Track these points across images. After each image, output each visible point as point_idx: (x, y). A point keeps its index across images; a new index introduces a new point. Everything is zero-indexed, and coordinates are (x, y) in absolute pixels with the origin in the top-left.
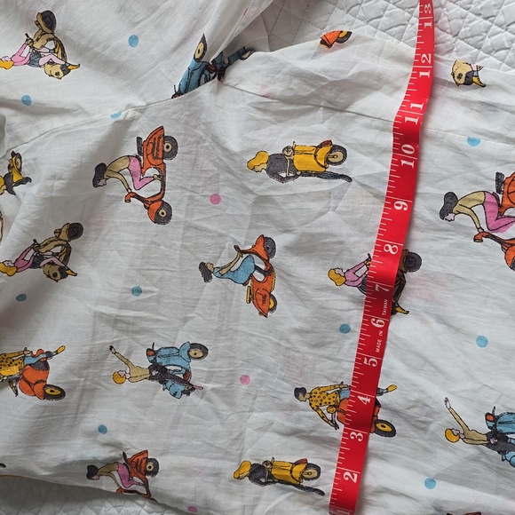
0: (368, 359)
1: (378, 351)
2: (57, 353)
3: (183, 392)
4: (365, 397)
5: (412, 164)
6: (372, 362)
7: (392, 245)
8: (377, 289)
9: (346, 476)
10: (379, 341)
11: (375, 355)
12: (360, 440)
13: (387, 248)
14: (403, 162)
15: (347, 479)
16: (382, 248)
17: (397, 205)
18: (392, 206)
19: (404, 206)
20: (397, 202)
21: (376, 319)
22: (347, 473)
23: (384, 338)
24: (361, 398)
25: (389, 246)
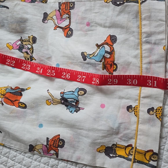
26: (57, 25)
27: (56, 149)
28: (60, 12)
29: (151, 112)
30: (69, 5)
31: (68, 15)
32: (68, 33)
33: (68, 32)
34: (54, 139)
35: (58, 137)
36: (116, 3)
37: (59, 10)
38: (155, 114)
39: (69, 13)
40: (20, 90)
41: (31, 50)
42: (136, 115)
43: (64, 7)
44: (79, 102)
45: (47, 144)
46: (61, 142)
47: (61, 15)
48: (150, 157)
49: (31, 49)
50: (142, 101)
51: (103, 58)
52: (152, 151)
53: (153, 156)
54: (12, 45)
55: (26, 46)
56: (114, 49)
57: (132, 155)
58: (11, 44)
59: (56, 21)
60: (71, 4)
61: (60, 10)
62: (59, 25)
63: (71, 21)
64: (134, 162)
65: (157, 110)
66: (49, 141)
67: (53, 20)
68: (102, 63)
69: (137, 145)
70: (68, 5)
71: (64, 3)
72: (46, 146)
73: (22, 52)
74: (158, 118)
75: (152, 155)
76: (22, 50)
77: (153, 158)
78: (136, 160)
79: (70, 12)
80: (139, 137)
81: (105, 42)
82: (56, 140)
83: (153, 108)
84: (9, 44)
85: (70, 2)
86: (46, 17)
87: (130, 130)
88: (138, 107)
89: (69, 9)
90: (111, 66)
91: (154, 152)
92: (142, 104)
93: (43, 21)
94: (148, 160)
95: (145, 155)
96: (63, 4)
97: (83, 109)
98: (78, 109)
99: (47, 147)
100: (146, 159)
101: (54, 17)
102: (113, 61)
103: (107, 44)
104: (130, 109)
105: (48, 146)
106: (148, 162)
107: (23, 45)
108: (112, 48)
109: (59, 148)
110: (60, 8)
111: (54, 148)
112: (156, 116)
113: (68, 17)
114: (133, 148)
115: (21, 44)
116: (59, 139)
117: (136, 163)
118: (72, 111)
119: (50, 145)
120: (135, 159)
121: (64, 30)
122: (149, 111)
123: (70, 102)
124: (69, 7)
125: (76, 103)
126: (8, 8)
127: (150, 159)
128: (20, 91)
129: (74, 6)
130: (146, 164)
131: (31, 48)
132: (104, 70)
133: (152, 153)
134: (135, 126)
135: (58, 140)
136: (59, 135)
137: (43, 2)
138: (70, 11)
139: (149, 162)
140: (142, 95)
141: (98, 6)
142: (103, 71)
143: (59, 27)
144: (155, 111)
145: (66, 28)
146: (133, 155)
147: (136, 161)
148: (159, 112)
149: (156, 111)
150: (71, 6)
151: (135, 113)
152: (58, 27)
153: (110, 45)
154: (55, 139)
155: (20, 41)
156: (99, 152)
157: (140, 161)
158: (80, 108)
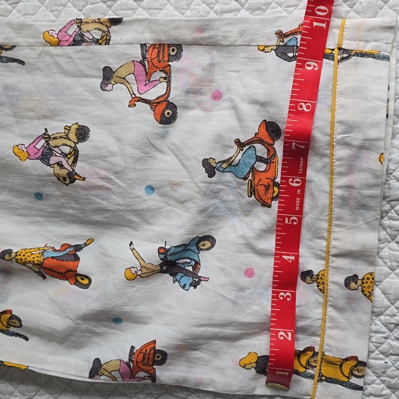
0: (289, 218)
1: (297, 208)
2: (86, 245)
3: (191, 285)
4: (289, 255)
5: (324, 25)
6: (293, 221)
7: (305, 103)
8: (293, 148)
9: (281, 336)
10: (298, 199)
11: (296, 213)
12: (288, 299)
13: (301, 107)
14: (315, 24)
15: (282, 338)
16: (296, 107)
17: (308, 65)
18: (303, 66)
19: (314, 66)
20: (308, 63)
21: (293, 179)
22: (281, 333)
23: (302, 197)
24: (286, 257)
25: (303, 104)
26: (138, 95)
27: (151, 368)
28: (144, 66)
29: (353, 285)
30: (166, 51)
31: (165, 72)
32: (163, 114)
33: (164, 110)
34: (144, 351)
35: (152, 346)
36: (285, 54)
37: (141, 63)
38: (360, 287)
39: (168, 68)
40: (72, 249)
41: (69, 159)
42: (320, 290)
43: (155, 55)
44: (200, 264)
45: (129, 359)
46: (158, 355)
47: (147, 73)
48: (352, 371)
49: (69, 156)
50: (333, 262)
51: (250, 171)
52: (355, 358)
53: (358, 368)
54: (25, 150)
55: (56, 149)
56: (275, 152)
57: (316, 367)
58: (23, 148)
59: (135, 87)
60: (171, 49)
61: (146, 62)
62: (142, 96)
63: (172, 85)
64: (320, 380)
65: (364, 281)
66: (134, 354)
67: (128, 85)
68: (247, 181)
69: (326, 347)
70: (163, 50)
71: (154, 46)
72: (127, 364)
73: (50, 165)
74: (366, 295)
75: (355, 366)
76: (49, 160)
77: (356, 373)
78: (323, 376)
79: (170, 66)
80: (328, 332)
81: (257, 136)
82: (148, 351)
83: (355, 276)
84: (20, 146)
85: (168, 44)
86: (110, 77)
87: (310, 320)
88: (325, 275)
89: (166, 59)
90: (267, 188)
91: (359, 360)
92: (333, 267)
93: (101, 88)
94: (347, 375)
95: (341, 366)
96: (152, 47)
97: (207, 279)
98: (197, 280)
99: (129, 366)
100: (343, 373)
101: (131, 78)
102: (273, 178)
103: (261, 141)
104: (308, 278)
105: (132, 365)
106: (346, 380)
107: (50, 149)
108: (271, 150)
109: (154, 367)
110: (144, 57)
111: (144, 368)
112: (363, 291)
113: (165, 78)
114: (316, 354)
115: (45, 145)
116: (155, 350)
117: (324, 382)
118: (185, 285)
119: (137, 363)
120: (321, 375)
121: (154, 107)
122: (347, 283)
123: (180, 265)
124: (166, 55)
125: (194, 267)
126: (22, 63)
127: (351, 374)
128: (74, 252)
129: (180, 53)
130: (342, 383)
131: (70, 154)
132: (251, 196)
133: (355, 363)
134: (320, 311)
135: (152, 351)
136: (154, 342)
137: (100, 41)
138: (170, 63)
139: (349, 379)
140: (333, 251)
141: (242, 58)
142: (248, 198)
143: (143, 99)
144: (359, 282)
145: (159, 103)
146: (318, 368)
147: (323, 378)
148: (369, 283)
149: (363, 283)
150: (172, 53)
151: (318, 286)
152: (138, 101)
153: (267, 143)
154: (146, 350)
155: (45, 138)
156: (244, 367)
157: (330, 378)
158: (201, 278)
